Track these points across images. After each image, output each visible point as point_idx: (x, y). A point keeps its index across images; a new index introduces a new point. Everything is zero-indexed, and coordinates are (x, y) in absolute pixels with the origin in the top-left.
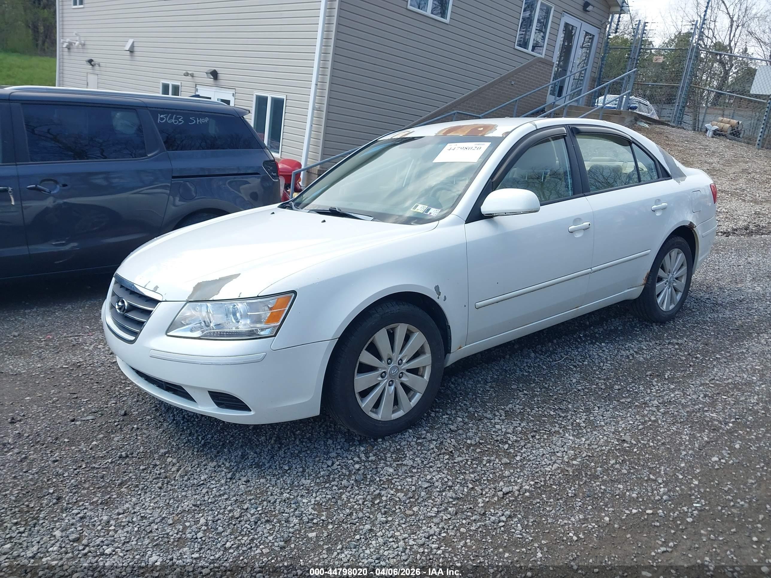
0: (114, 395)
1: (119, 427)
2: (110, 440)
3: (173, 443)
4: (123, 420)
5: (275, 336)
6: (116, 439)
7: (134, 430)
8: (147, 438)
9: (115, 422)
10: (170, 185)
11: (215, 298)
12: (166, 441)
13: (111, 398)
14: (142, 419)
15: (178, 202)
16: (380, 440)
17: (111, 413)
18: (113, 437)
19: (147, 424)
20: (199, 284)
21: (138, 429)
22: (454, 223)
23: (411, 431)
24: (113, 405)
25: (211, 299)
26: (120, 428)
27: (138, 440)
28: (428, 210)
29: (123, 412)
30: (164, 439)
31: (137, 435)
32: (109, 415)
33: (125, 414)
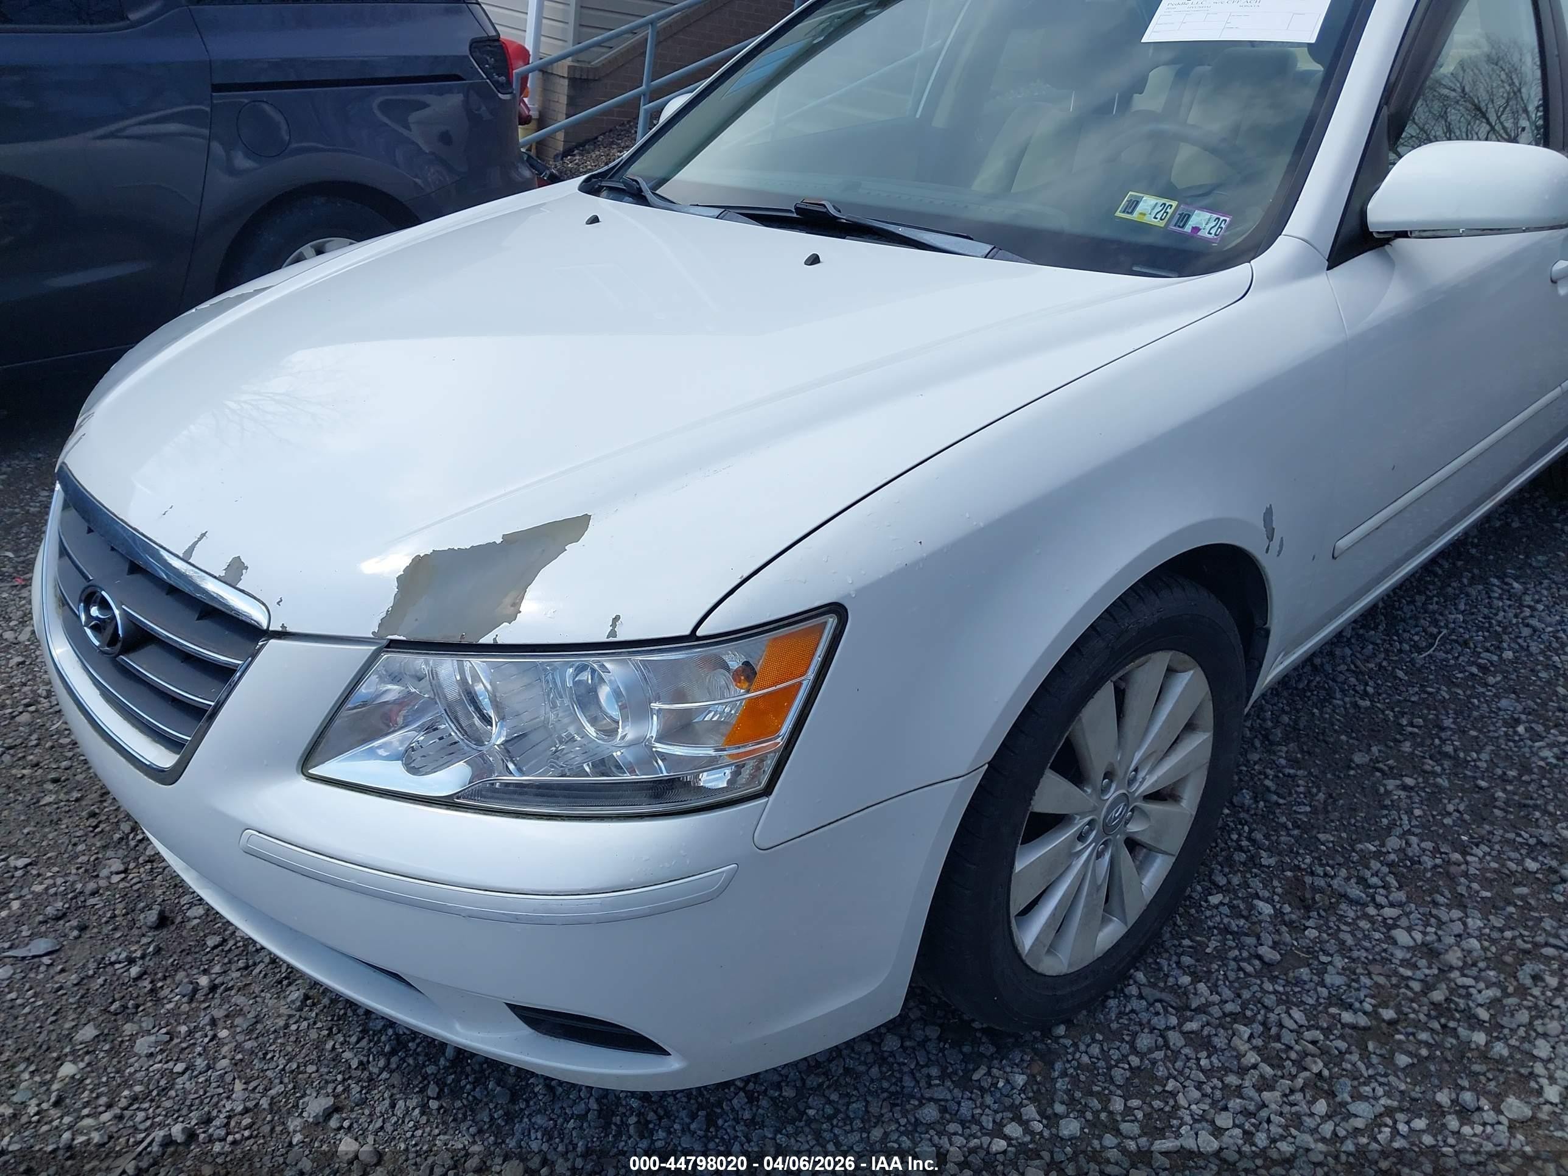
0: (117, 836)
1: (146, 984)
2: (120, 1050)
3: (347, 1055)
4: (158, 951)
5: (767, 791)
6: (143, 1045)
7: (199, 996)
8: (250, 1031)
9: (131, 961)
10: (208, 109)
11: (505, 634)
12: (319, 1045)
13: (105, 847)
14: (224, 941)
15: (242, 161)
16: (1061, 1030)
17: (114, 916)
18: (133, 1038)
19: (241, 964)
20: (419, 563)
21: (213, 988)
22: (1298, 271)
23: (1140, 976)
24: (115, 879)
25: (487, 639)
26: (152, 990)
27: (221, 1044)
28: (1185, 218)
29: (152, 916)
30: (313, 1034)
31: (213, 1022)
32: (107, 929)
33: (163, 921)
